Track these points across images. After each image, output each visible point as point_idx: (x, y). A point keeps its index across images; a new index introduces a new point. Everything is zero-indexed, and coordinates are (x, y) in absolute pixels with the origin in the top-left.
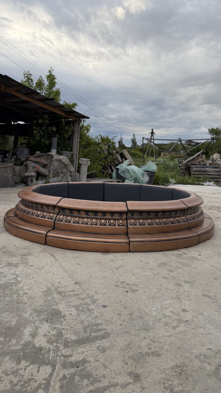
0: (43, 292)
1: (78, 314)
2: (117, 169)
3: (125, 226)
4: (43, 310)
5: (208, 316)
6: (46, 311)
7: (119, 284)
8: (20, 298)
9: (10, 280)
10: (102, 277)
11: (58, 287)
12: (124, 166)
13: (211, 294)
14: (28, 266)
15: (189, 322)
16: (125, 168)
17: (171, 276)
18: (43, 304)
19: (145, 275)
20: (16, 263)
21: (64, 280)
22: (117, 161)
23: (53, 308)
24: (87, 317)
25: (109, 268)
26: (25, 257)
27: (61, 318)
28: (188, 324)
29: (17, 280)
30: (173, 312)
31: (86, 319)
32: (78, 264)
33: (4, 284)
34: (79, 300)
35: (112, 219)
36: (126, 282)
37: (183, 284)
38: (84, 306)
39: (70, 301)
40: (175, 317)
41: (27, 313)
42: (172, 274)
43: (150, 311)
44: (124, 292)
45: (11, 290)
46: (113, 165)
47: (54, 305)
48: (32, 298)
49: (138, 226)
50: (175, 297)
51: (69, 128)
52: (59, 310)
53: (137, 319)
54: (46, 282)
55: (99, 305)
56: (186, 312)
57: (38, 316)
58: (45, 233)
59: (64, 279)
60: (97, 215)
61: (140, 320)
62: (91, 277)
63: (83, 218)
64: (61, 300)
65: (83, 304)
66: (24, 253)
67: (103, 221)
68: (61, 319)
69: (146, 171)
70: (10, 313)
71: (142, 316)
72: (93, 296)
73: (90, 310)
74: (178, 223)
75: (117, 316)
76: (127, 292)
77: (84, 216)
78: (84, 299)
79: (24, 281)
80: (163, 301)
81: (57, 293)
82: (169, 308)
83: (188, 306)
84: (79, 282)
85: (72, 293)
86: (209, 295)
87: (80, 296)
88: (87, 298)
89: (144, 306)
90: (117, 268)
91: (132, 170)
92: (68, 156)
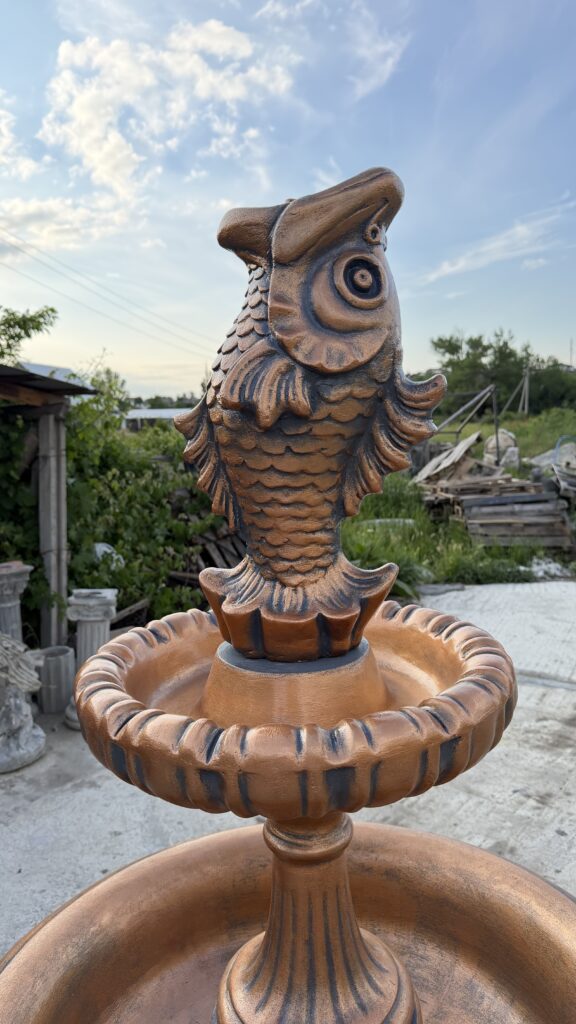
92: (14, 588)
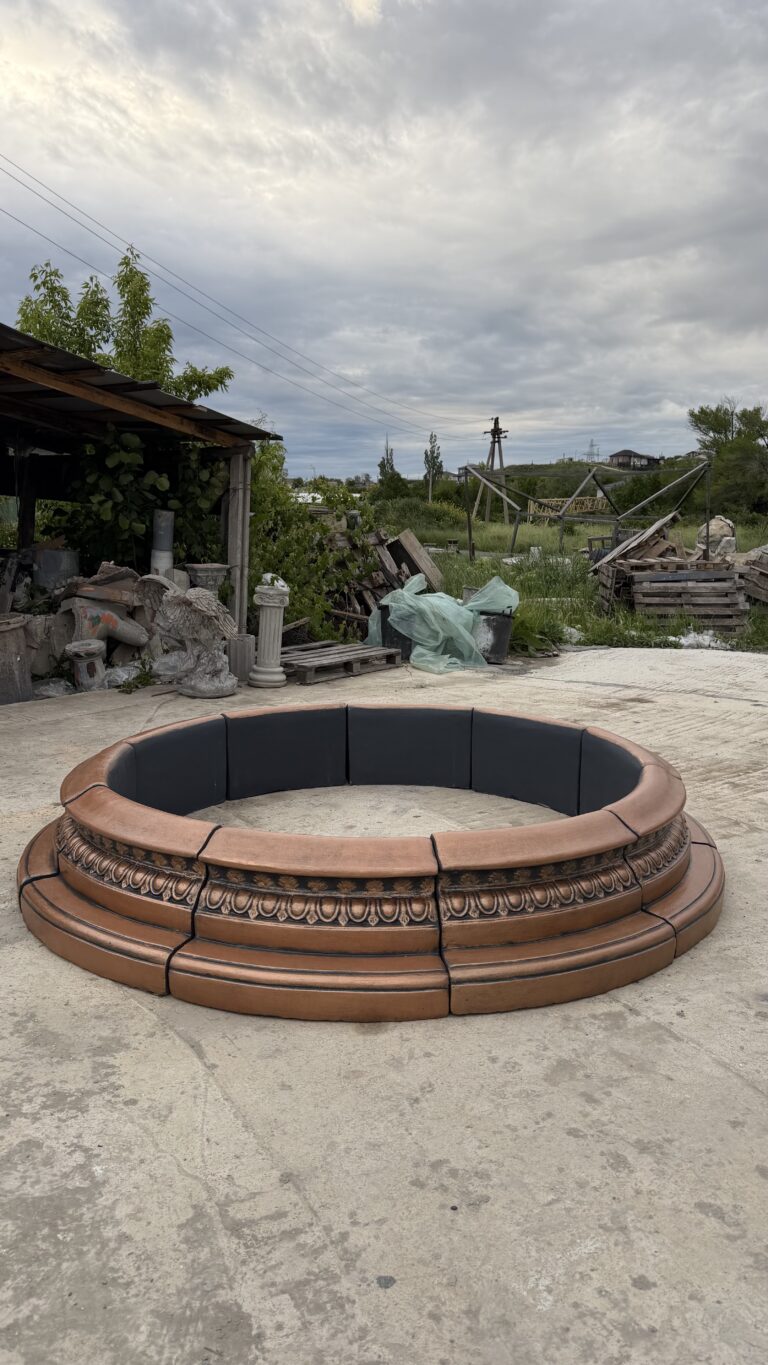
0: (181, 1227)
1: (303, 1324)
2: (385, 610)
3: (431, 923)
4: (188, 1313)
5: (718, 1302)
6: (199, 1315)
7: (425, 1172)
8: (108, 1260)
9: (65, 1176)
10: (370, 1144)
11: (228, 1201)
12: (405, 598)
13: (725, 1201)
14: (121, 1106)
15: (658, 1334)
16: (412, 604)
17: (593, 1122)
18: (187, 1286)
19: (508, 1126)
20: (78, 1090)
21: (243, 1164)
22: (381, 573)
23: (220, 1300)
24: (333, 1336)
25: (389, 1098)
26: (104, 1059)
27: (249, 1344)
28: (655, 1345)
29: (92, 1176)
30: (607, 1292)
31: (330, 1343)
32: (285, 1087)
33: (50, 1198)
34: (303, 1255)
35: (387, 901)
36: (447, 1161)
37: (631, 1155)
38: (321, 1283)
39: (273, 1263)
40: (613, 1315)
41: (137, 1328)
42: (596, 1113)
43: (533, 1291)
44: (442, 1211)
45: (75, 1224)
46: (367, 589)
47: (220, 1286)
48: (149, 1258)
49: (476, 922)
50: (610, 1224)
51: (212, 475)
52: (239, 1307)
53: (494, 1332)
54: (188, 1181)
55: (368, 1275)
56: (649, 1288)
57: (176, 1340)
58: (164, 955)
59: (243, 1160)
60: (336, 889)
61: (503, 1337)
62: (332, 1145)
63: (291, 899)
64: (244, 1262)
65: (316, 1275)
66: (100, 1038)
67: (357, 909)
68: (250, 1349)
69: (482, 613)
70: (84, 1332)
71: (507, 1317)
72: (344, 1236)
73: (340, 1303)
74: (607, 894)
75: (430, 1323)
76: (454, 1208)
77: (292, 894)
78: (316, 1252)
79: (114, 1181)
80: (573, 1243)
81: (227, 1229)
82: (593, 1274)
83: (652, 1260)
84: (295, 1173)
85: (275, 1227)
86: (719, 1203)
87: (302, 1238)
88: (325, 1247)
89: (513, 1273)
90: (415, 1095)
91: (434, 614)
92: (215, 580)
